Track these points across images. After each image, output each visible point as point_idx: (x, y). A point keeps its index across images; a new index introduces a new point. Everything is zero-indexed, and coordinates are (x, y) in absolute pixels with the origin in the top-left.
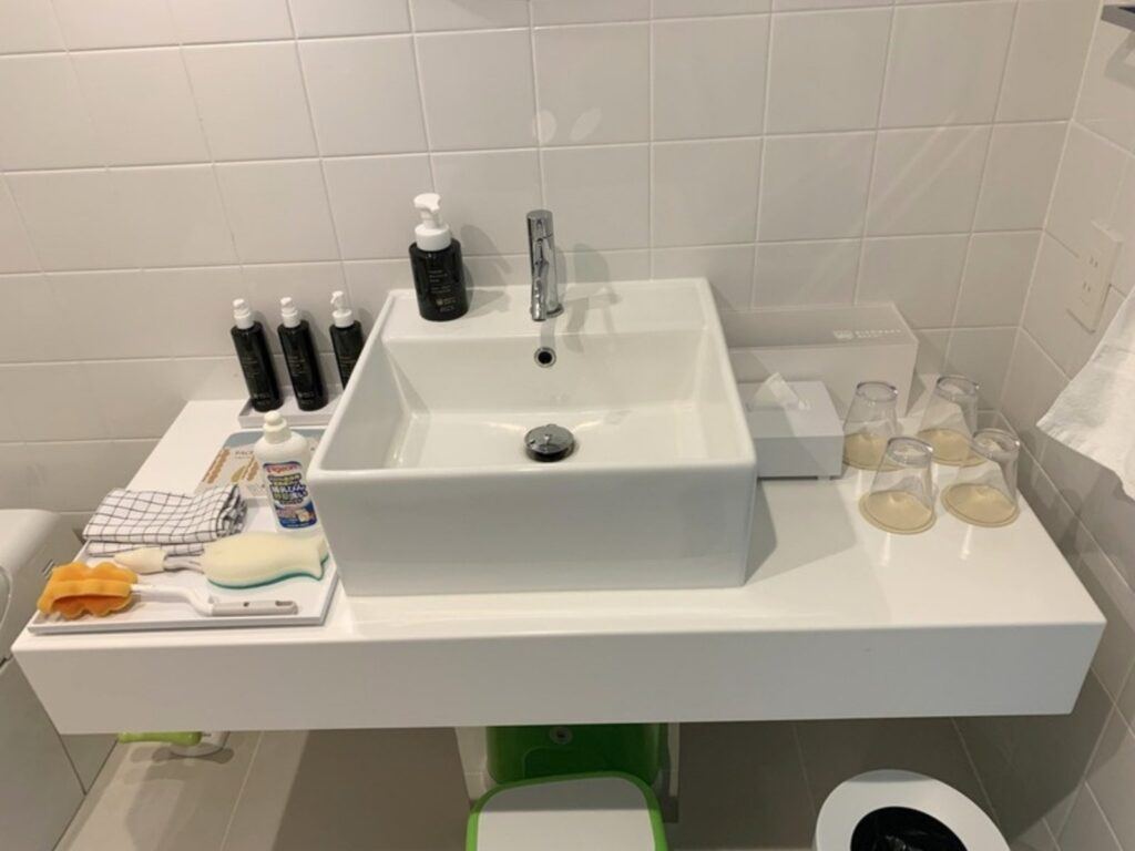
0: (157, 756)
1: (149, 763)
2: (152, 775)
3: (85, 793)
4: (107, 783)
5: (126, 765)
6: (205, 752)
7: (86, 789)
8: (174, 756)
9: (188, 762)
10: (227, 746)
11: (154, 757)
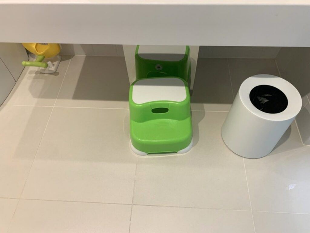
0: (37, 73)
1: (34, 75)
2: (35, 78)
3: (16, 82)
4: (22, 80)
5: (27, 75)
6: (50, 73)
7: (16, 81)
8: (41, 73)
9: (45, 75)
10: (57, 71)
11: (35, 73)
